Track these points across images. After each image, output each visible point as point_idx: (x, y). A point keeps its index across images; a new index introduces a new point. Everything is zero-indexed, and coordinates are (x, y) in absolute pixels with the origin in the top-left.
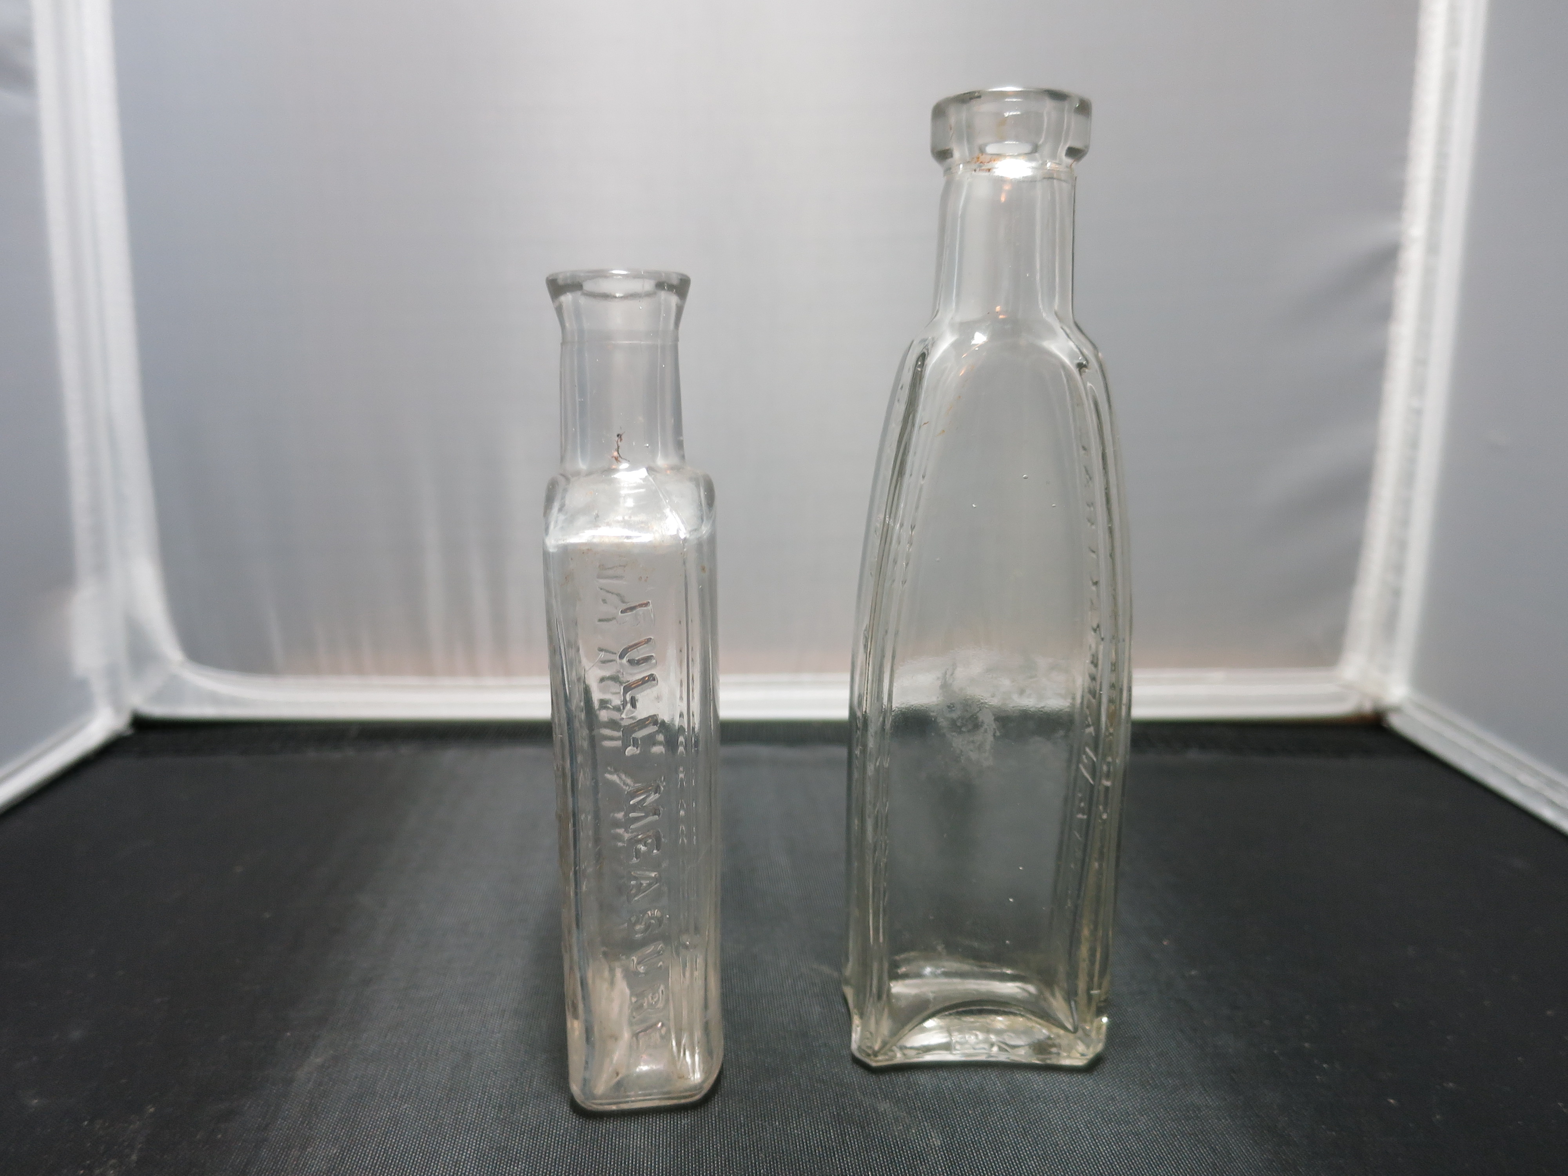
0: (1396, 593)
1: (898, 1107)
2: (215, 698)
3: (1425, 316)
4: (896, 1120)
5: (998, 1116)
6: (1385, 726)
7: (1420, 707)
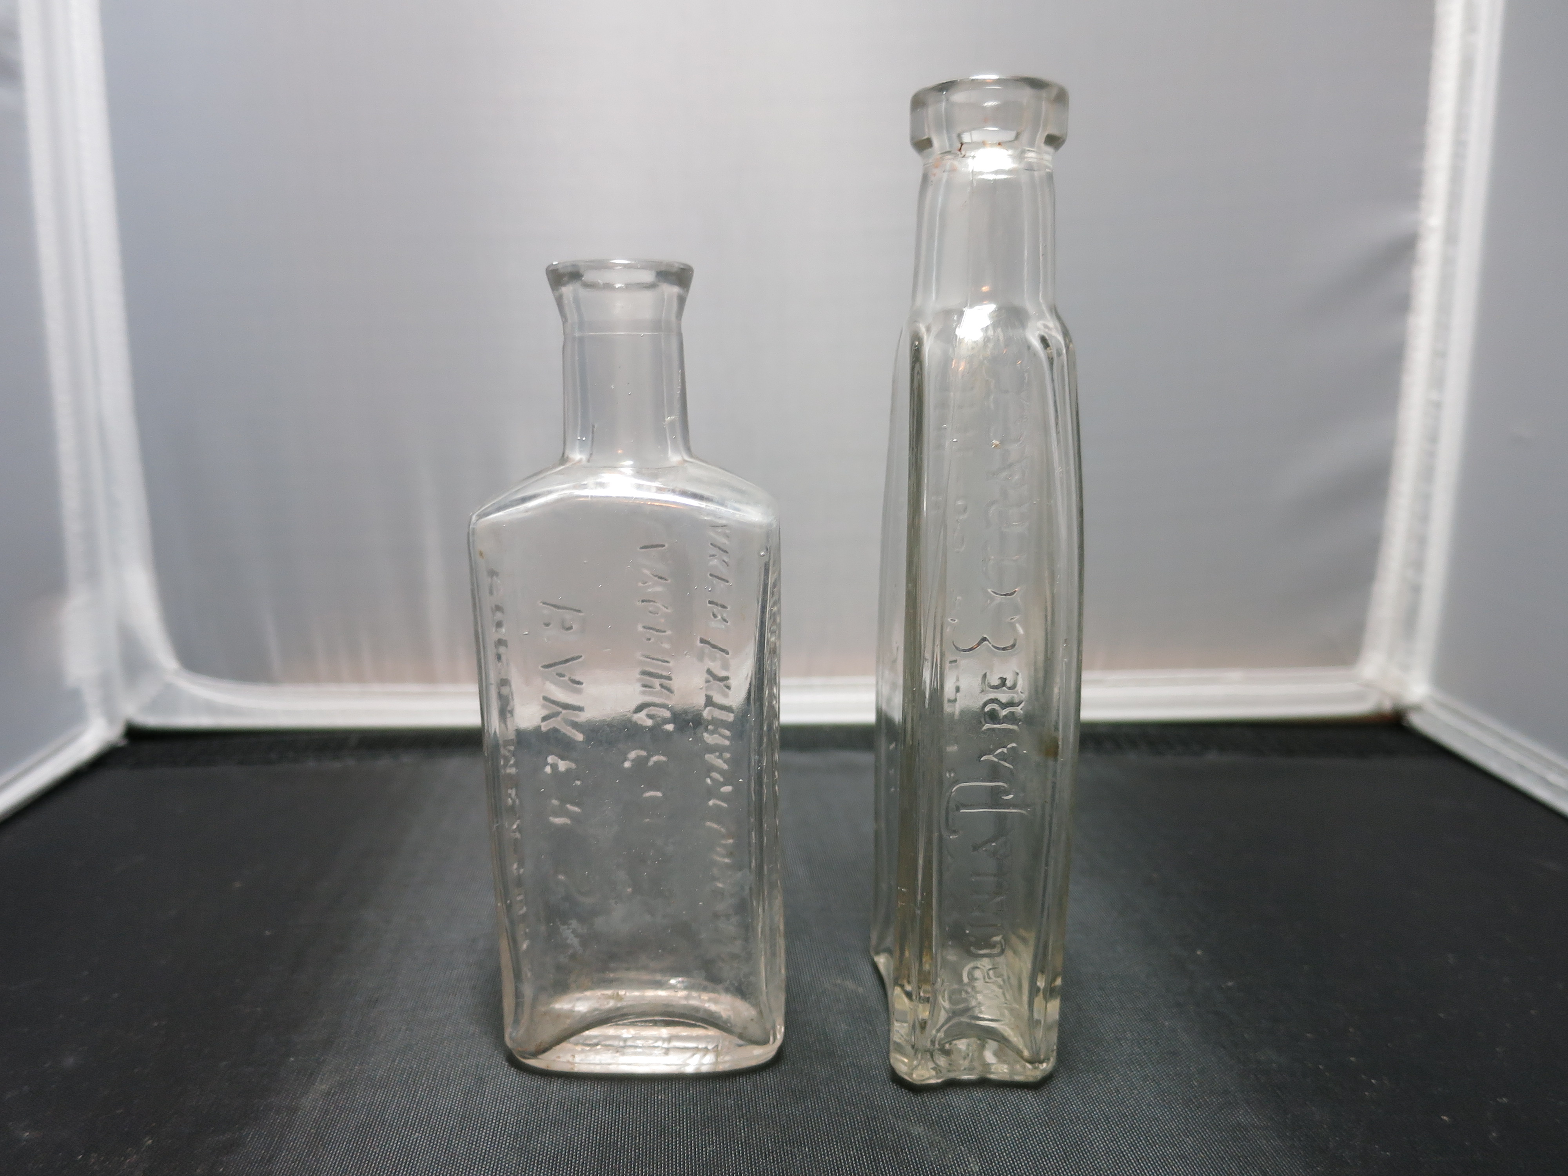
0: (1416, 590)
1: (932, 1130)
2: (211, 708)
3: (1444, 308)
4: (931, 1144)
5: (1038, 1139)
6: (1405, 724)
7: (1442, 706)
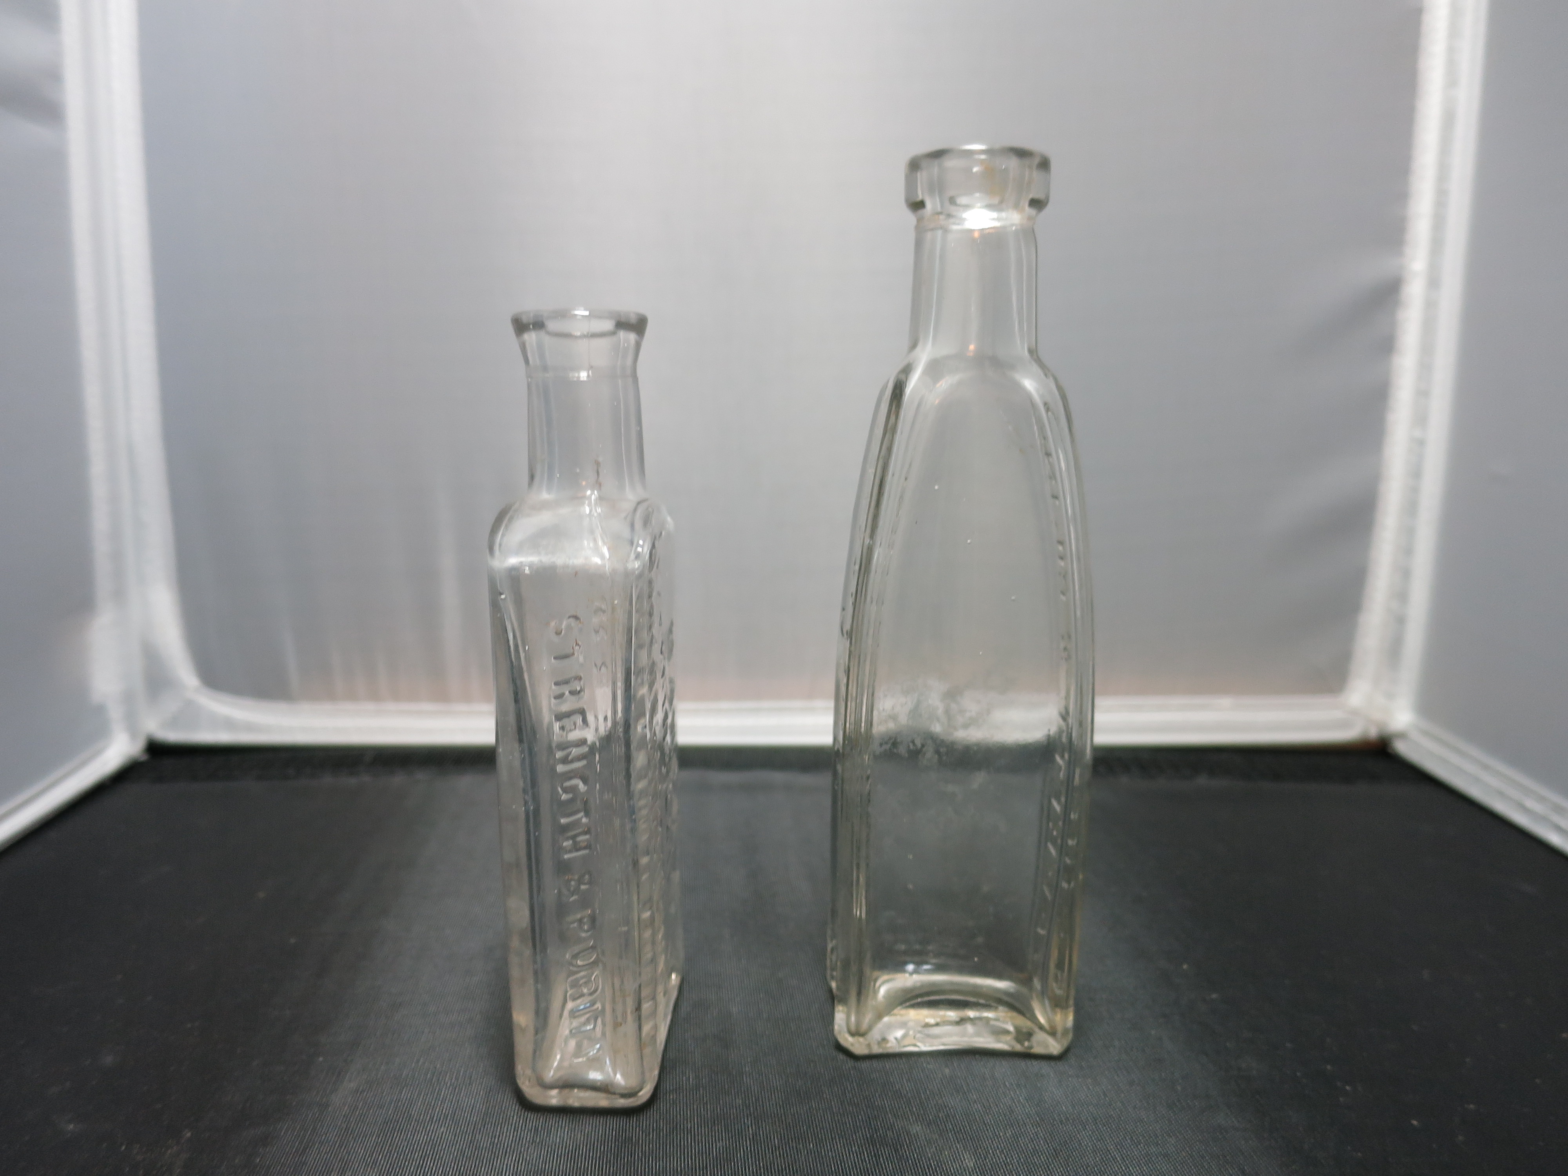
0: (1401, 621)
4: (929, 1142)
6: (1390, 751)
7: (1426, 733)
